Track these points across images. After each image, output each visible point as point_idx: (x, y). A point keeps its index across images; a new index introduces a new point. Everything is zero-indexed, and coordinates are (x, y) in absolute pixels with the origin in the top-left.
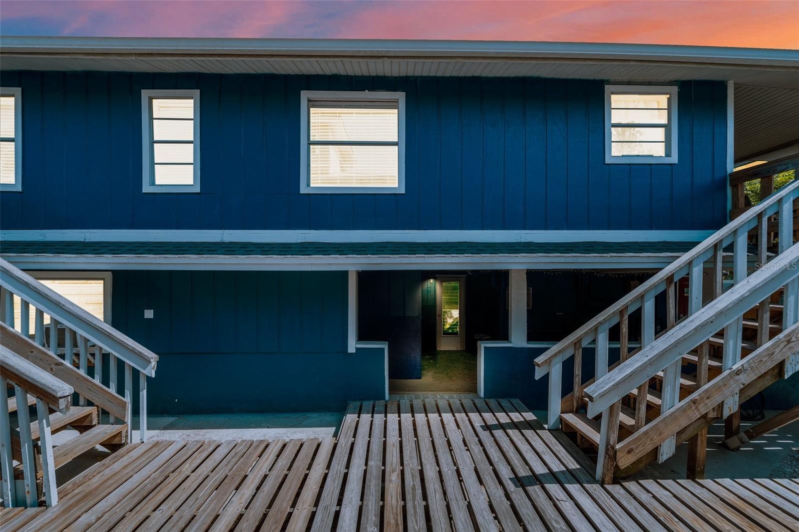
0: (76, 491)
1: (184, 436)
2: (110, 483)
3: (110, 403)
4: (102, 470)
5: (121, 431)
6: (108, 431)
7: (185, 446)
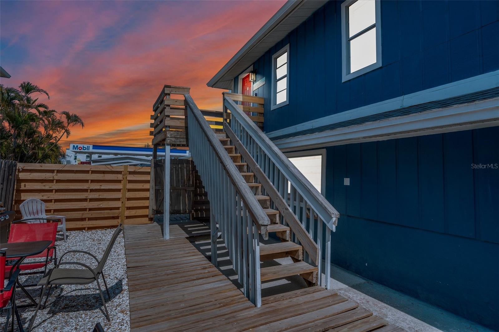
0: (272, 304)
1: (364, 301)
2: (291, 310)
3: (308, 245)
4: (293, 297)
5: (313, 272)
6: (304, 268)
7: (355, 309)
